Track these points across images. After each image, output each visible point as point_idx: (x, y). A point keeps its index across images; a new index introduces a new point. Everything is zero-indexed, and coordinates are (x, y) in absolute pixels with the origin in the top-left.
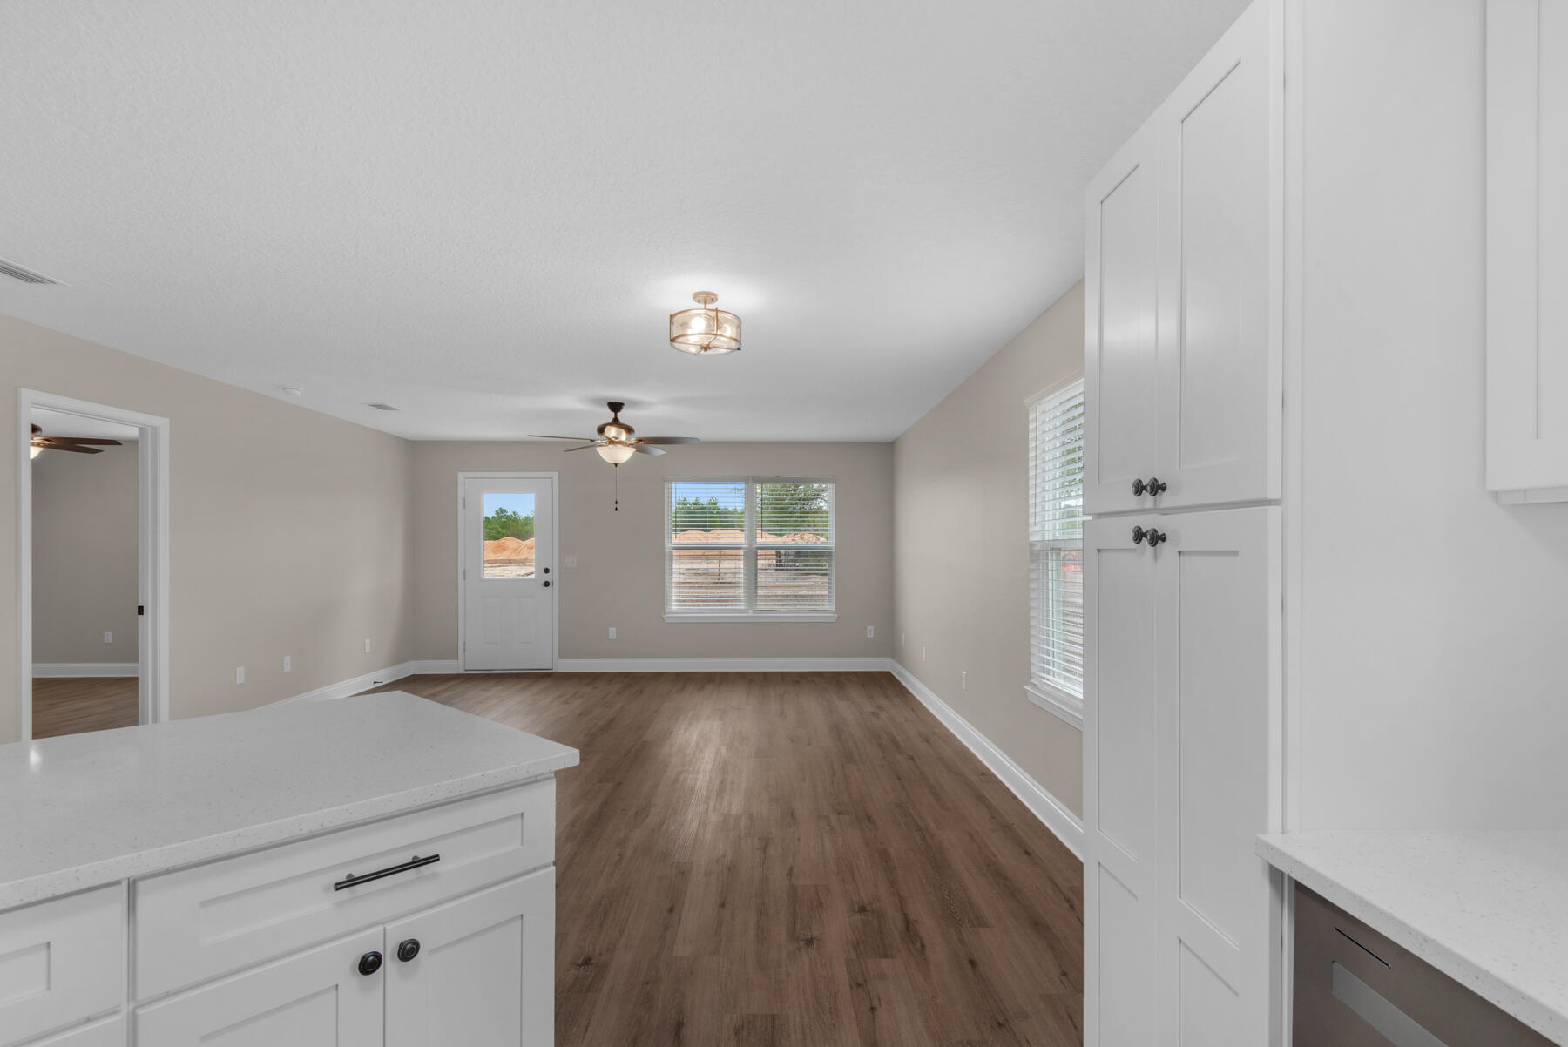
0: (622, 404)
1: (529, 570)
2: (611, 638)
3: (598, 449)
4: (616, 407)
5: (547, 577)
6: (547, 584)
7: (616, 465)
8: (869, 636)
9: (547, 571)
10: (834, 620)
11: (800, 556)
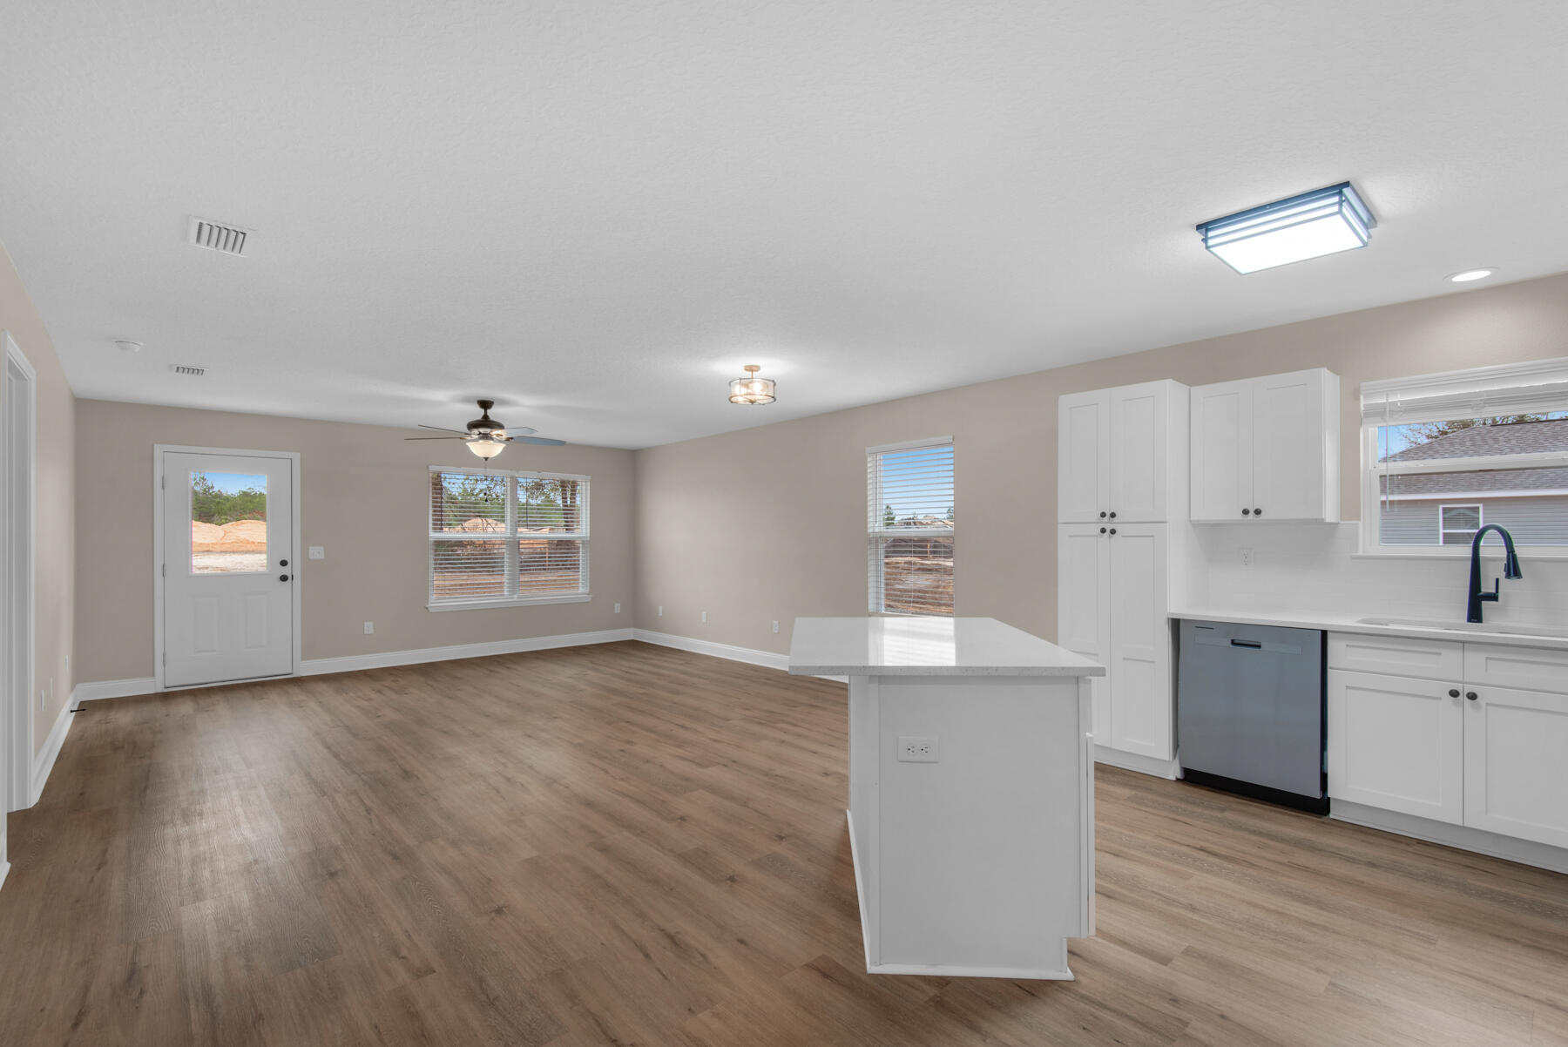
0: (493, 403)
1: (257, 562)
2: (366, 632)
3: (468, 444)
4: (485, 404)
5: (286, 571)
6: (284, 578)
7: (486, 459)
8: (616, 612)
9: (284, 563)
10: (589, 600)
11: (560, 545)
